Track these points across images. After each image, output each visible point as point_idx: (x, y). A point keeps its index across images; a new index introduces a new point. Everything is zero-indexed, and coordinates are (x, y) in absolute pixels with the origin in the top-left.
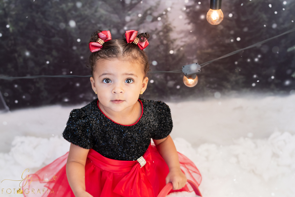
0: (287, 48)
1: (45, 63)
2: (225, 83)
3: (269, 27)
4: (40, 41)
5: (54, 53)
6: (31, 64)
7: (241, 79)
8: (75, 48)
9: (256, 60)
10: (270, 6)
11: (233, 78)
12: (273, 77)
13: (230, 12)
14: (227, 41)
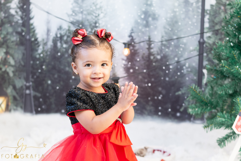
0: (175, 92)
1: (56, 88)
2: (144, 111)
3: (165, 79)
4: (56, 76)
5: (62, 83)
6: (50, 88)
7: (152, 108)
8: (71, 81)
9: (160, 98)
10: (164, 68)
11: (148, 108)
12: (170, 110)
13: (145, 69)
14: (144, 85)
